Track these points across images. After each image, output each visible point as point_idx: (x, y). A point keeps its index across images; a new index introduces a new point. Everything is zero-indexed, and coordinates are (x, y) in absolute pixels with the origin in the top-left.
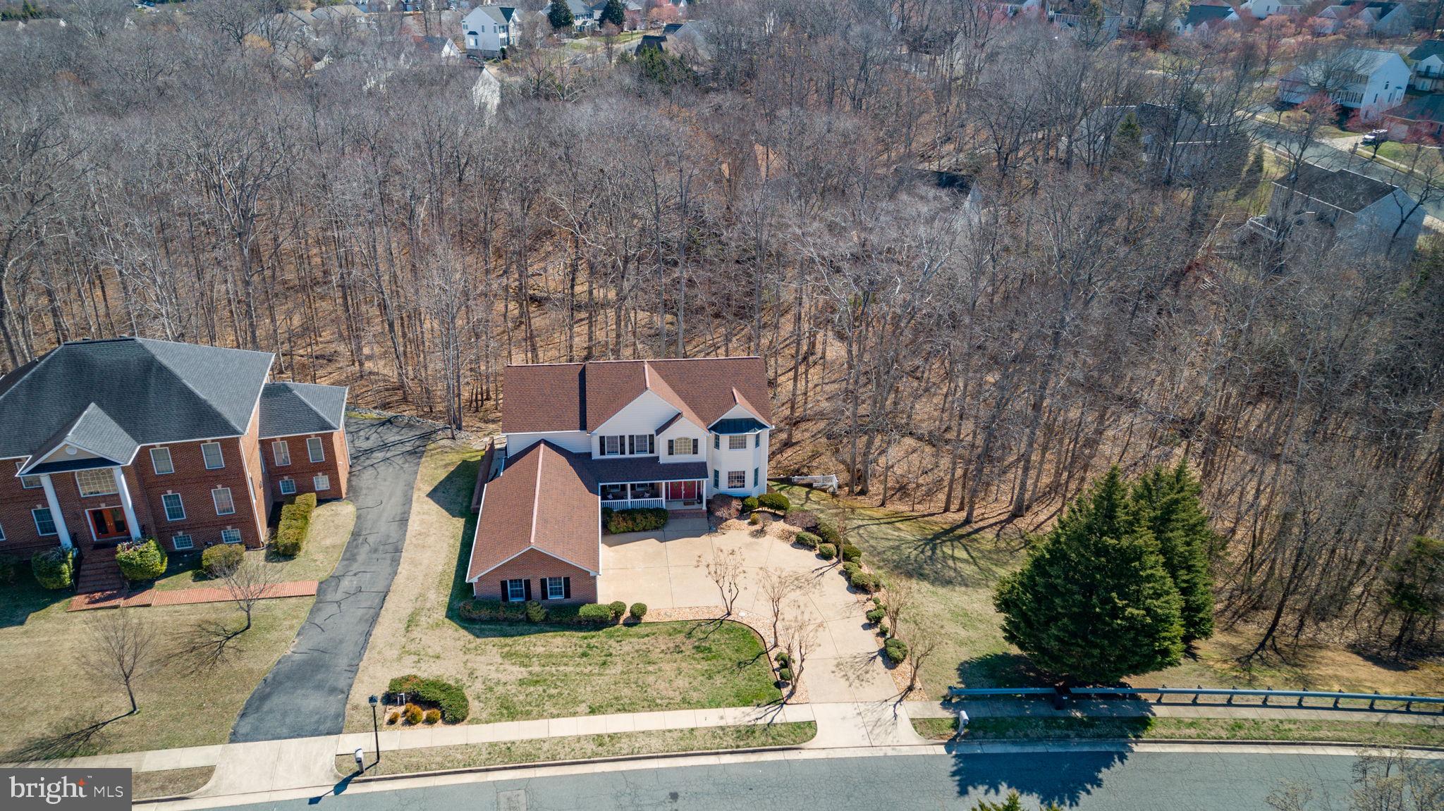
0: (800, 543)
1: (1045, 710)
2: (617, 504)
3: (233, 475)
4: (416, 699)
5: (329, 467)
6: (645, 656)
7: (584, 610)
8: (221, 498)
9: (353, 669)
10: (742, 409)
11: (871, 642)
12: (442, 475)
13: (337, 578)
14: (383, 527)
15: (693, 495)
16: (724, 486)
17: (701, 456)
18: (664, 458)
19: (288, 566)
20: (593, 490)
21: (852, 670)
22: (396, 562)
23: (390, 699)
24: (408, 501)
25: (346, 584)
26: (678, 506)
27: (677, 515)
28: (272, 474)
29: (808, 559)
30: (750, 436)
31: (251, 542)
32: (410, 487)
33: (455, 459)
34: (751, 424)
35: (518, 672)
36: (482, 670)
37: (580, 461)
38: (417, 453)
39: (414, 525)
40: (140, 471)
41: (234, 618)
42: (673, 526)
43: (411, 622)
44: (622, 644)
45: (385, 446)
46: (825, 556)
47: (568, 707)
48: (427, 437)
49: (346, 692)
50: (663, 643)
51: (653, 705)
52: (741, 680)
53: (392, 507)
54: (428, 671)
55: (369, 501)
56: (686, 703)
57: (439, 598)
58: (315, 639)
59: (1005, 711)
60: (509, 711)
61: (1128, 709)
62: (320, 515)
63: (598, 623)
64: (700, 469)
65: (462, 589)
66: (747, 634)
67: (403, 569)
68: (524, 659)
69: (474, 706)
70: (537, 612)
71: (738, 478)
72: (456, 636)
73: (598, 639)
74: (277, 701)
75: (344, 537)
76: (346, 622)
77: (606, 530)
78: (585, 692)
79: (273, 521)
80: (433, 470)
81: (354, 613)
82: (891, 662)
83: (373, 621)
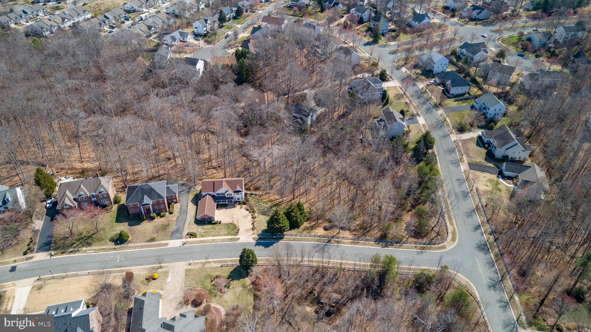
0: (247, 210)
1: (270, 236)
2: (219, 203)
3: (164, 203)
4: (191, 235)
5: (176, 198)
6: (220, 229)
7: (213, 222)
8: (162, 206)
9: (183, 231)
10: (238, 189)
11: (251, 226)
12: (193, 197)
13: (179, 217)
14: (185, 208)
15: (231, 202)
16: (236, 200)
17: (232, 196)
18: (227, 196)
19: (171, 215)
20: (215, 202)
21: (247, 231)
22: (187, 214)
23: (187, 235)
24: (188, 203)
25: (180, 218)
26: (229, 203)
27: (229, 204)
28: (168, 200)
29: (248, 212)
30: (240, 193)
31: (166, 212)
32: (188, 200)
33: (195, 193)
34: (240, 191)
35: (204, 231)
36: (199, 231)
37: (213, 196)
38: (188, 192)
39: (189, 208)
40: (153, 206)
41: (166, 223)
42: (228, 206)
43: (189, 224)
44: (217, 227)
45: (183, 191)
46: (250, 212)
47: (209, 236)
48: (190, 188)
49: (182, 234)
50: (223, 226)
51: (220, 236)
52: (232, 232)
53: (185, 204)
54: (192, 231)
55: (182, 203)
56: (224, 235)
57: (193, 220)
58: (178, 226)
59: (265, 237)
60: (202, 236)
61: (282, 236)
62: (175, 205)
63: (215, 224)
64: (232, 198)
65: (196, 219)
66: (235, 225)
67: (188, 215)
68: (204, 229)
69: (198, 236)
70: (206, 222)
71: (238, 199)
72: (195, 226)
73: (215, 226)
74: (174, 235)
75: (179, 210)
76: (181, 224)
77: (217, 207)
78: (212, 234)
79: (169, 207)
80: (191, 196)
81: (182, 222)
82: (253, 230)
83: (185, 224)
